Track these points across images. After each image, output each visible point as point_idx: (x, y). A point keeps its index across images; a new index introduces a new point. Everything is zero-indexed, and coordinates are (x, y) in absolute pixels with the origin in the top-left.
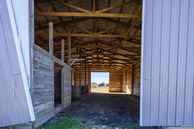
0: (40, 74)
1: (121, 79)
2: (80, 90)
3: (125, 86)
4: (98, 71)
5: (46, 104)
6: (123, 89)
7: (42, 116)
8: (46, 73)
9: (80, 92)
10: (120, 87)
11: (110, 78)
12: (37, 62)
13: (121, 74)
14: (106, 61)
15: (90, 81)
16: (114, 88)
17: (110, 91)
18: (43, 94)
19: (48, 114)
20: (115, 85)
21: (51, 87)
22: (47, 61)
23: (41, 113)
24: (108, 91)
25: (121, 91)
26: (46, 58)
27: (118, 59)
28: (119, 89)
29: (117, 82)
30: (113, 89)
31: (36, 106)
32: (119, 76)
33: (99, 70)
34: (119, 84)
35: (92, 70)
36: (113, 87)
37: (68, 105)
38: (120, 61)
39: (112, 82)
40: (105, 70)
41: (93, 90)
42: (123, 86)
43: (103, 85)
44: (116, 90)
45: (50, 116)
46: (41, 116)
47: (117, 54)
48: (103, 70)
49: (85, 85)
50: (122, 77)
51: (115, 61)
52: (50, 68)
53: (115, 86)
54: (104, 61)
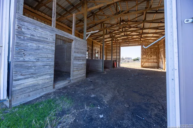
0: (30, 46)
1: (156, 52)
2: (103, 64)
3: (163, 61)
4: (128, 46)
5: (38, 79)
6: (161, 64)
7: (30, 92)
8: (40, 45)
9: (102, 66)
10: (157, 62)
11: (142, 51)
12: (24, 33)
13: (156, 46)
14: (135, 37)
15: (120, 55)
16: (148, 64)
17: (142, 67)
18: (34, 67)
19: (40, 90)
20: (149, 59)
21: (48, 60)
22: (43, 33)
23: (26, 89)
24: (140, 66)
25: (158, 67)
26: (40, 30)
27: (148, 33)
28: (156, 64)
29: (152, 56)
30: (146, 64)
31: (18, 80)
32: (154, 49)
33: (129, 44)
34: (154, 58)
35: (121, 45)
36: (147, 62)
37: (79, 79)
38: (151, 35)
39: (145, 56)
40: (136, 44)
41: (123, 65)
42: (161, 60)
43: (139, 60)
44: (151, 66)
45: (43, 92)
46: (27, 92)
47: (144, 28)
48: (133, 44)
49: (112, 59)
50: (159, 50)
51: (145, 35)
52: (48, 40)
53: (149, 61)
54: (134, 37)
